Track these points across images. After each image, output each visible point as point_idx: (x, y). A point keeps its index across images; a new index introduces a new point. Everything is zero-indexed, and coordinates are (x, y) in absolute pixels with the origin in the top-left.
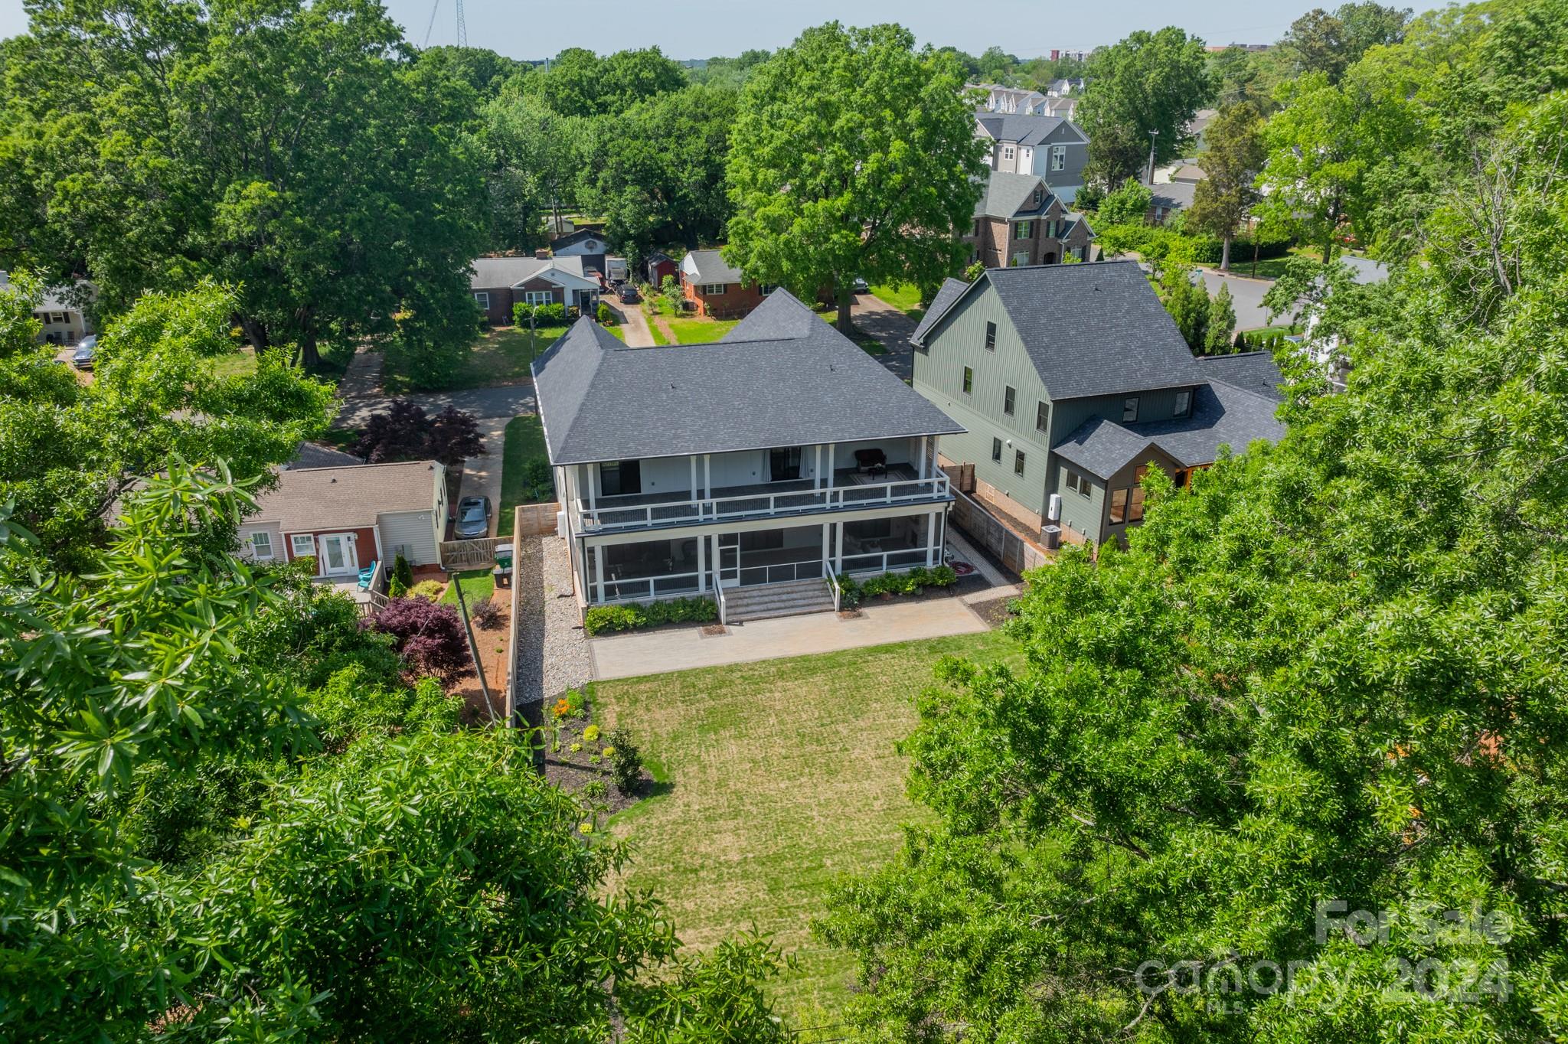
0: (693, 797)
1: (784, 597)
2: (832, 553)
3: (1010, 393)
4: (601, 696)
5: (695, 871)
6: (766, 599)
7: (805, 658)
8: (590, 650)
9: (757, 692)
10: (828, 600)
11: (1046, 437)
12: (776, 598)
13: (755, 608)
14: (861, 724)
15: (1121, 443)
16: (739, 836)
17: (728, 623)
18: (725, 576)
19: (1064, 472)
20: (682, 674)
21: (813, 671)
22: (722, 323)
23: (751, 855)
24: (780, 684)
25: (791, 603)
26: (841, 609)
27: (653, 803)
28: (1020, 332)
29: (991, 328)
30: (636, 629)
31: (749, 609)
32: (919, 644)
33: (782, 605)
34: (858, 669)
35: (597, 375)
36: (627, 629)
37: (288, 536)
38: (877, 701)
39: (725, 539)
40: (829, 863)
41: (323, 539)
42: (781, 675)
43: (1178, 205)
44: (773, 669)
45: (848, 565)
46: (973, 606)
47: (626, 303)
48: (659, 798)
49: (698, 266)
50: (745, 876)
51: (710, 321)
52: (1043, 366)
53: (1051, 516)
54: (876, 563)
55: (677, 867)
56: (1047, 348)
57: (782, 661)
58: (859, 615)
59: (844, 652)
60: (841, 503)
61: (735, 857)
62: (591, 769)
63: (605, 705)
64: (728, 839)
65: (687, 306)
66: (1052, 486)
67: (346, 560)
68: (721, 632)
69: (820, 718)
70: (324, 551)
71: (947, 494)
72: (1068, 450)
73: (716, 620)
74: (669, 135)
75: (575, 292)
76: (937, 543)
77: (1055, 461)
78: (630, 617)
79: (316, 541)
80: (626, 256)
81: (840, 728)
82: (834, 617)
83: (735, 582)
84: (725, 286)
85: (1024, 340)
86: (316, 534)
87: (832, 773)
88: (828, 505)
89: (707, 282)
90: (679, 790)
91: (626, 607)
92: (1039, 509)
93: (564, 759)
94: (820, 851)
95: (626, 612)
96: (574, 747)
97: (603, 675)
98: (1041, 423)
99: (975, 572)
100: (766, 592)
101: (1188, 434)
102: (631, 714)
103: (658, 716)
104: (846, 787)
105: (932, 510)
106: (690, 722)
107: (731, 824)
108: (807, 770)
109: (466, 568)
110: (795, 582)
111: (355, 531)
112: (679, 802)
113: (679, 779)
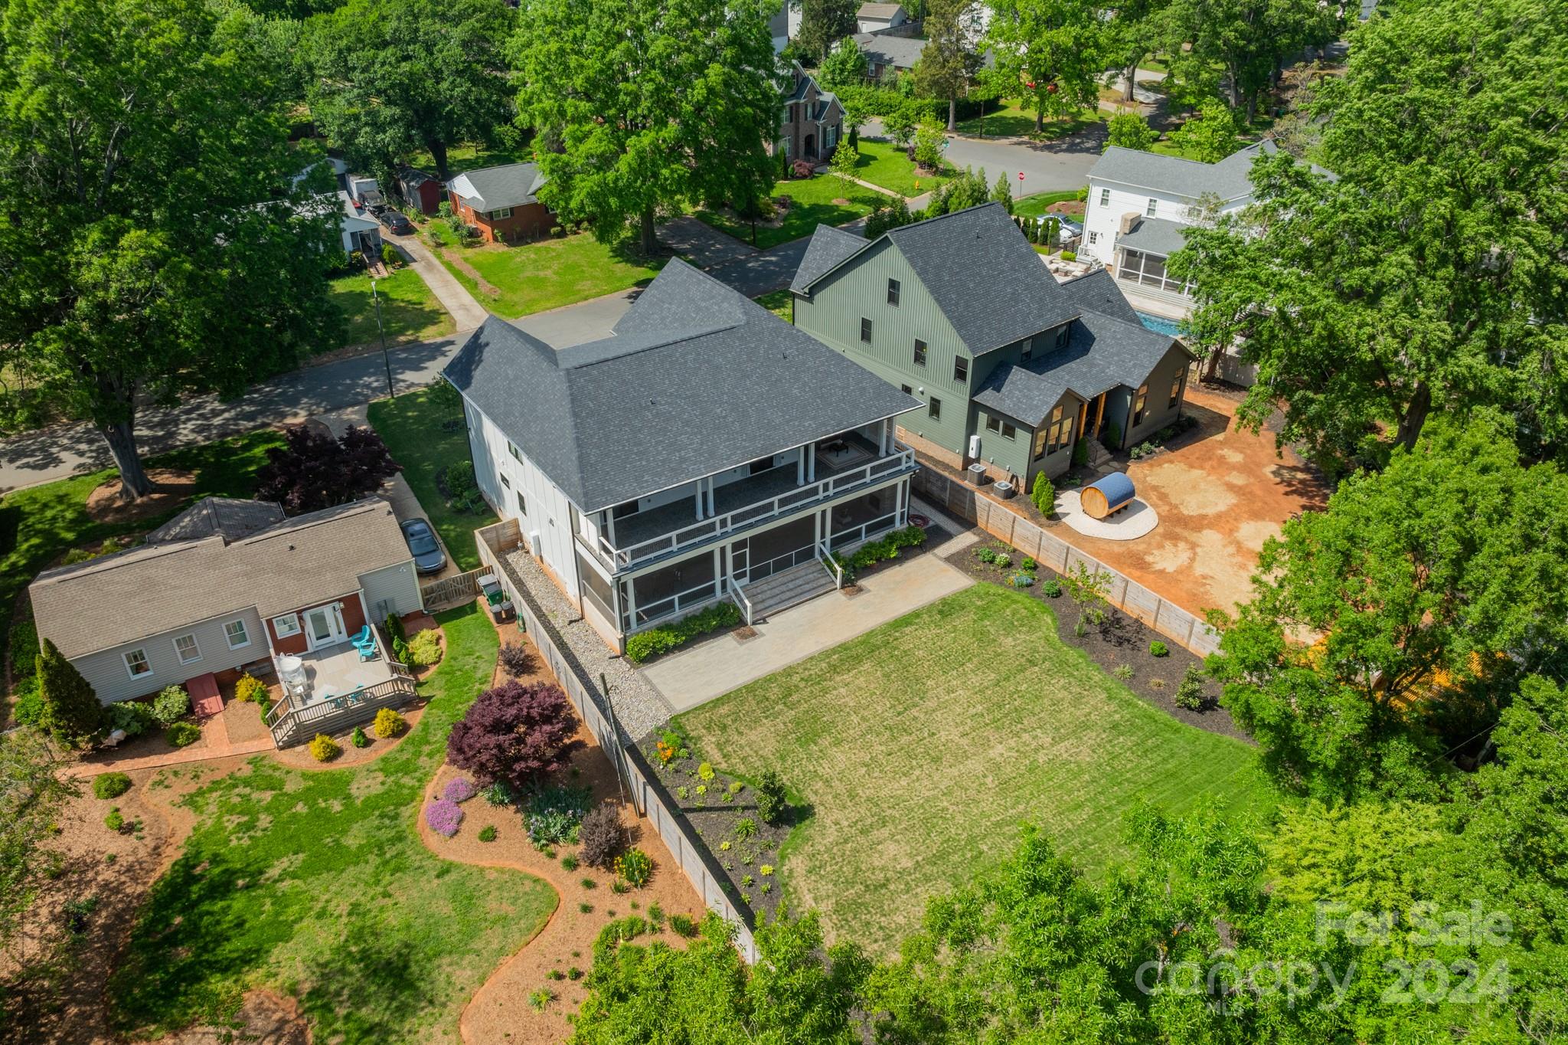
0: (837, 815)
1: (791, 585)
2: (823, 536)
3: (920, 346)
4: (694, 729)
5: (884, 886)
6: (776, 591)
7: (844, 647)
8: (648, 681)
9: (825, 691)
10: (828, 579)
11: (966, 387)
12: (784, 588)
13: (771, 602)
14: (931, 704)
15: (1038, 389)
16: (897, 841)
17: (754, 623)
18: (737, 577)
19: (983, 418)
20: (750, 688)
21: (858, 659)
22: (518, 249)
23: (920, 858)
24: (838, 678)
25: (799, 590)
26: (843, 587)
27: (805, 828)
28: (932, 292)
29: (894, 285)
30: (679, 648)
31: (767, 604)
32: (929, 609)
33: (792, 594)
34: (896, 648)
35: (573, 401)
36: (668, 650)
37: (270, 622)
38: (928, 677)
39: (736, 546)
40: (985, 848)
41: (307, 615)
42: (834, 669)
43: (890, 61)
44: (824, 665)
45: (835, 543)
46: (948, 559)
47: (399, 234)
48: (807, 822)
49: (478, 189)
50: (927, 879)
51: (502, 248)
52: (960, 324)
53: (972, 454)
54: (856, 535)
55: (867, 886)
56: (957, 304)
57: (827, 654)
58: (860, 590)
59: (871, 633)
60: (831, 492)
61: (907, 863)
62: (729, 808)
63: (700, 738)
64: (891, 848)
65: (473, 234)
66: (972, 427)
67: (333, 630)
68: (753, 634)
69: (893, 706)
70: (310, 628)
71: (912, 464)
72: (987, 397)
73: (742, 622)
74: (414, 41)
75: (353, 234)
76: (903, 506)
77: (974, 408)
78: (671, 640)
79: (301, 619)
80: (373, 176)
81: (914, 712)
82: (839, 596)
83: (746, 580)
84: (512, 209)
85: (937, 300)
86: (299, 612)
87: (936, 760)
88: (821, 495)
89: (491, 208)
90: (819, 810)
91: (660, 629)
92: (960, 449)
93: (698, 804)
94: (972, 840)
95: (664, 634)
96: (701, 789)
97: (680, 706)
98: (960, 375)
99: (931, 523)
100: (774, 584)
101: (1073, 365)
102: (727, 741)
103: (753, 738)
104: (955, 771)
105: (899, 481)
106: (785, 737)
107: (885, 832)
108: (914, 763)
109: (449, 607)
110: (794, 568)
111: (340, 600)
112: (828, 822)
113: (813, 799)
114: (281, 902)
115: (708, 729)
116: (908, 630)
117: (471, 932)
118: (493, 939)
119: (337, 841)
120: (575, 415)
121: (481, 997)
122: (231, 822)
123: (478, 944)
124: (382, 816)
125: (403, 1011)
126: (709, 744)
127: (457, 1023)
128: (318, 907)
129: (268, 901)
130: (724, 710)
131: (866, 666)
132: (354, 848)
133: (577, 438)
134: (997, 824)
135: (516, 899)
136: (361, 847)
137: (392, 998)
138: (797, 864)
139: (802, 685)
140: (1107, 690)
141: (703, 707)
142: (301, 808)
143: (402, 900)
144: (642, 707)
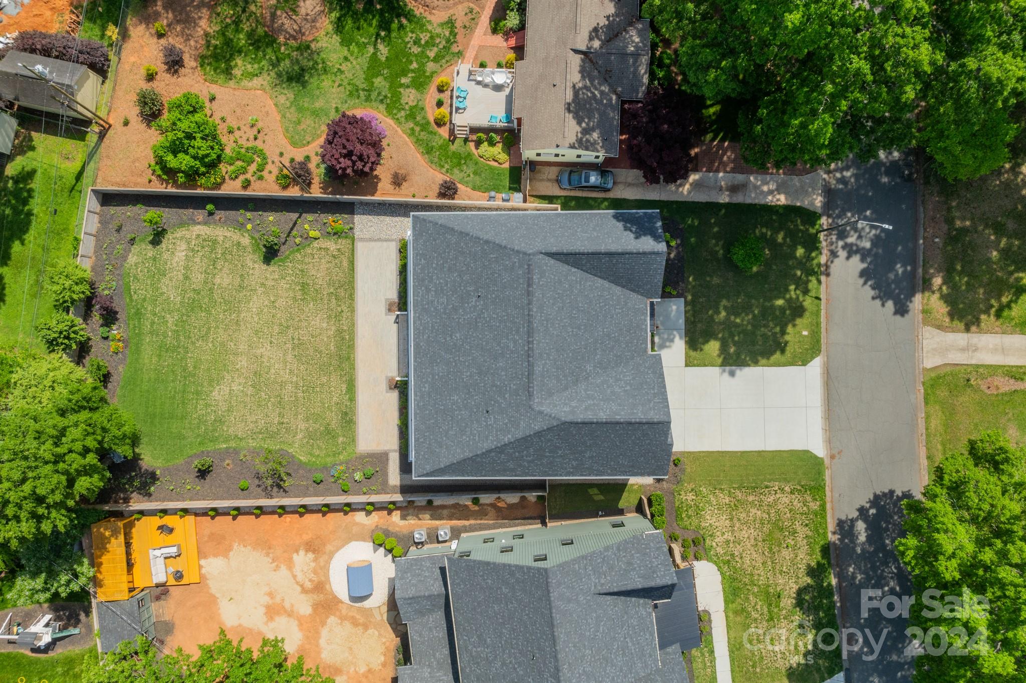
0: (257, 272)
4: (343, 244)
5: (214, 265)
8: (388, 240)
9: (329, 317)
16: (229, 285)
17: (397, 315)
21: (339, 347)
23: (216, 287)
24: (333, 328)
27: (259, 255)
38: (306, 370)
42: (340, 331)
44: (346, 328)
46: (385, 453)
48: (262, 258)
55: (218, 259)
63: (336, 243)
64: (227, 280)
68: (391, 310)
90: (264, 267)
93: (300, 221)
94: (209, 313)
97: (359, 246)
102: (327, 254)
103: (322, 267)
106: (313, 280)
107: (236, 283)
112: (256, 266)
113: (271, 268)
114: (362, 46)
115: (339, 250)
116: (344, 387)
117: (300, 110)
118: (292, 114)
119: (382, 75)
120: (487, 242)
121: (271, 102)
122: (424, 37)
123: (293, 109)
124: (386, 97)
125: (279, 75)
126: (331, 245)
127: (264, 90)
128: (350, 57)
129: (366, 41)
130: (345, 264)
131: (332, 348)
132: (374, 80)
133: (468, 234)
134: (209, 328)
135: (305, 132)
136: (373, 83)
137: (287, 73)
138: (246, 241)
139: (339, 309)
140: (241, 440)
141: (353, 255)
142: (415, 65)
143: (334, 90)
144: (373, 229)
